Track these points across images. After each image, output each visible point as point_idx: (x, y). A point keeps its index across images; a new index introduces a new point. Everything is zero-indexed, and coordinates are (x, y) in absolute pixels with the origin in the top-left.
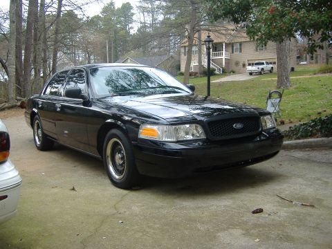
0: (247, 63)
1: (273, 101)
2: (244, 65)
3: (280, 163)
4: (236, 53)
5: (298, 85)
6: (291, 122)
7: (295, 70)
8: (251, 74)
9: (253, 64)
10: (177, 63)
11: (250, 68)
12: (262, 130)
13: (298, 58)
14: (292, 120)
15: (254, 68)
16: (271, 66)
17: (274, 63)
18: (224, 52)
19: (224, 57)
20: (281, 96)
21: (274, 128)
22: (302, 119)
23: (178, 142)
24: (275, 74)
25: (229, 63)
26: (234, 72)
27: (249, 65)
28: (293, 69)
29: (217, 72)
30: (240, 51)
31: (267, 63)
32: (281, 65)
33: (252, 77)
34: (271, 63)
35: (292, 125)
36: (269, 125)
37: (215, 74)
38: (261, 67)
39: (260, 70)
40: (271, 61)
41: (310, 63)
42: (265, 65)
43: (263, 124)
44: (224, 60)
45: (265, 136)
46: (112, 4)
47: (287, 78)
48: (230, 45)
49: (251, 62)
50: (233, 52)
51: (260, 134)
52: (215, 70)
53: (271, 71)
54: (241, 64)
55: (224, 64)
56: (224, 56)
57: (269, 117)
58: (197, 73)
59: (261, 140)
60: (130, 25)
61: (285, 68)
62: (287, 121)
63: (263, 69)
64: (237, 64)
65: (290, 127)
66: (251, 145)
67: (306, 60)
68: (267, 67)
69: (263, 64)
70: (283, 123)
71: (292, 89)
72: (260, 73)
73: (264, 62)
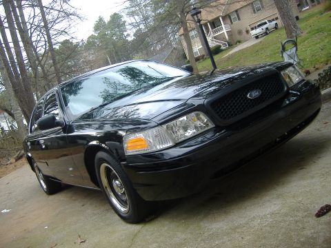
0: (249, 29)
1: (289, 53)
2: (247, 32)
3: (325, 121)
4: (236, 22)
5: (309, 29)
6: (317, 69)
7: (300, 18)
8: (257, 37)
9: (256, 28)
10: (181, 53)
11: (254, 32)
12: (288, 89)
13: (298, 5)
14: (317, 66)
15: (258, 31)
16: (274, 22)
17: (277, 19)
18: (223, 26)
19: (224, 31)
20: (295, 44)
21: (303, 80)
22: (328, 61)
23: (176, 145)
24: (281, 28)
25: (232, 35)
26: (239, 42)
27: (252, 29)
28: (297, 18)
29: (223, 48)
30: (239, 19)
31: (270, 21)
32: (284, 15)
33: (259, 40)
34: (273, 20)
35: (321, 71)
36: (296, 79)
37: (222, 50)
38: (265, 27)
39: (264, 30)
40: (273, 18)
41: (313, 6)
42: (268, 24)
43: (287, 80)
44: (226, 34)
45: (295, 95)
46: (101, 20)
47: (295, 26)
48: (227, 17)
49: (253, 26)
50: (232, 23)
51: (287, 95)
52: (221, 46)
53: (276, 27)
54: (244, 32)
55: (227, 37)
56: (224, 29)
57: (291, 68)
58: (203, 56)
59: (291, 103)
60: (125, 33)
61: (290, 17)
62: (311, 69)
63: (267, 29)
64: (240, 32)
65: (319, 75)
66: (281, 114)
67: (307, 5)
68: (271, 25)
69: (266, 23)
70: (308, 73)
71: (304, 35)
72: (266, 34)
73: (266, 21)
